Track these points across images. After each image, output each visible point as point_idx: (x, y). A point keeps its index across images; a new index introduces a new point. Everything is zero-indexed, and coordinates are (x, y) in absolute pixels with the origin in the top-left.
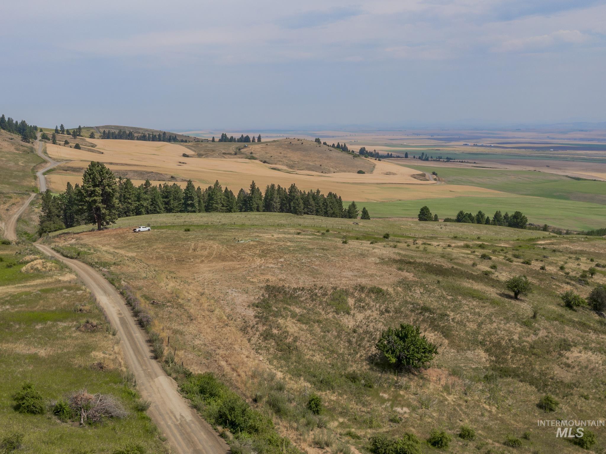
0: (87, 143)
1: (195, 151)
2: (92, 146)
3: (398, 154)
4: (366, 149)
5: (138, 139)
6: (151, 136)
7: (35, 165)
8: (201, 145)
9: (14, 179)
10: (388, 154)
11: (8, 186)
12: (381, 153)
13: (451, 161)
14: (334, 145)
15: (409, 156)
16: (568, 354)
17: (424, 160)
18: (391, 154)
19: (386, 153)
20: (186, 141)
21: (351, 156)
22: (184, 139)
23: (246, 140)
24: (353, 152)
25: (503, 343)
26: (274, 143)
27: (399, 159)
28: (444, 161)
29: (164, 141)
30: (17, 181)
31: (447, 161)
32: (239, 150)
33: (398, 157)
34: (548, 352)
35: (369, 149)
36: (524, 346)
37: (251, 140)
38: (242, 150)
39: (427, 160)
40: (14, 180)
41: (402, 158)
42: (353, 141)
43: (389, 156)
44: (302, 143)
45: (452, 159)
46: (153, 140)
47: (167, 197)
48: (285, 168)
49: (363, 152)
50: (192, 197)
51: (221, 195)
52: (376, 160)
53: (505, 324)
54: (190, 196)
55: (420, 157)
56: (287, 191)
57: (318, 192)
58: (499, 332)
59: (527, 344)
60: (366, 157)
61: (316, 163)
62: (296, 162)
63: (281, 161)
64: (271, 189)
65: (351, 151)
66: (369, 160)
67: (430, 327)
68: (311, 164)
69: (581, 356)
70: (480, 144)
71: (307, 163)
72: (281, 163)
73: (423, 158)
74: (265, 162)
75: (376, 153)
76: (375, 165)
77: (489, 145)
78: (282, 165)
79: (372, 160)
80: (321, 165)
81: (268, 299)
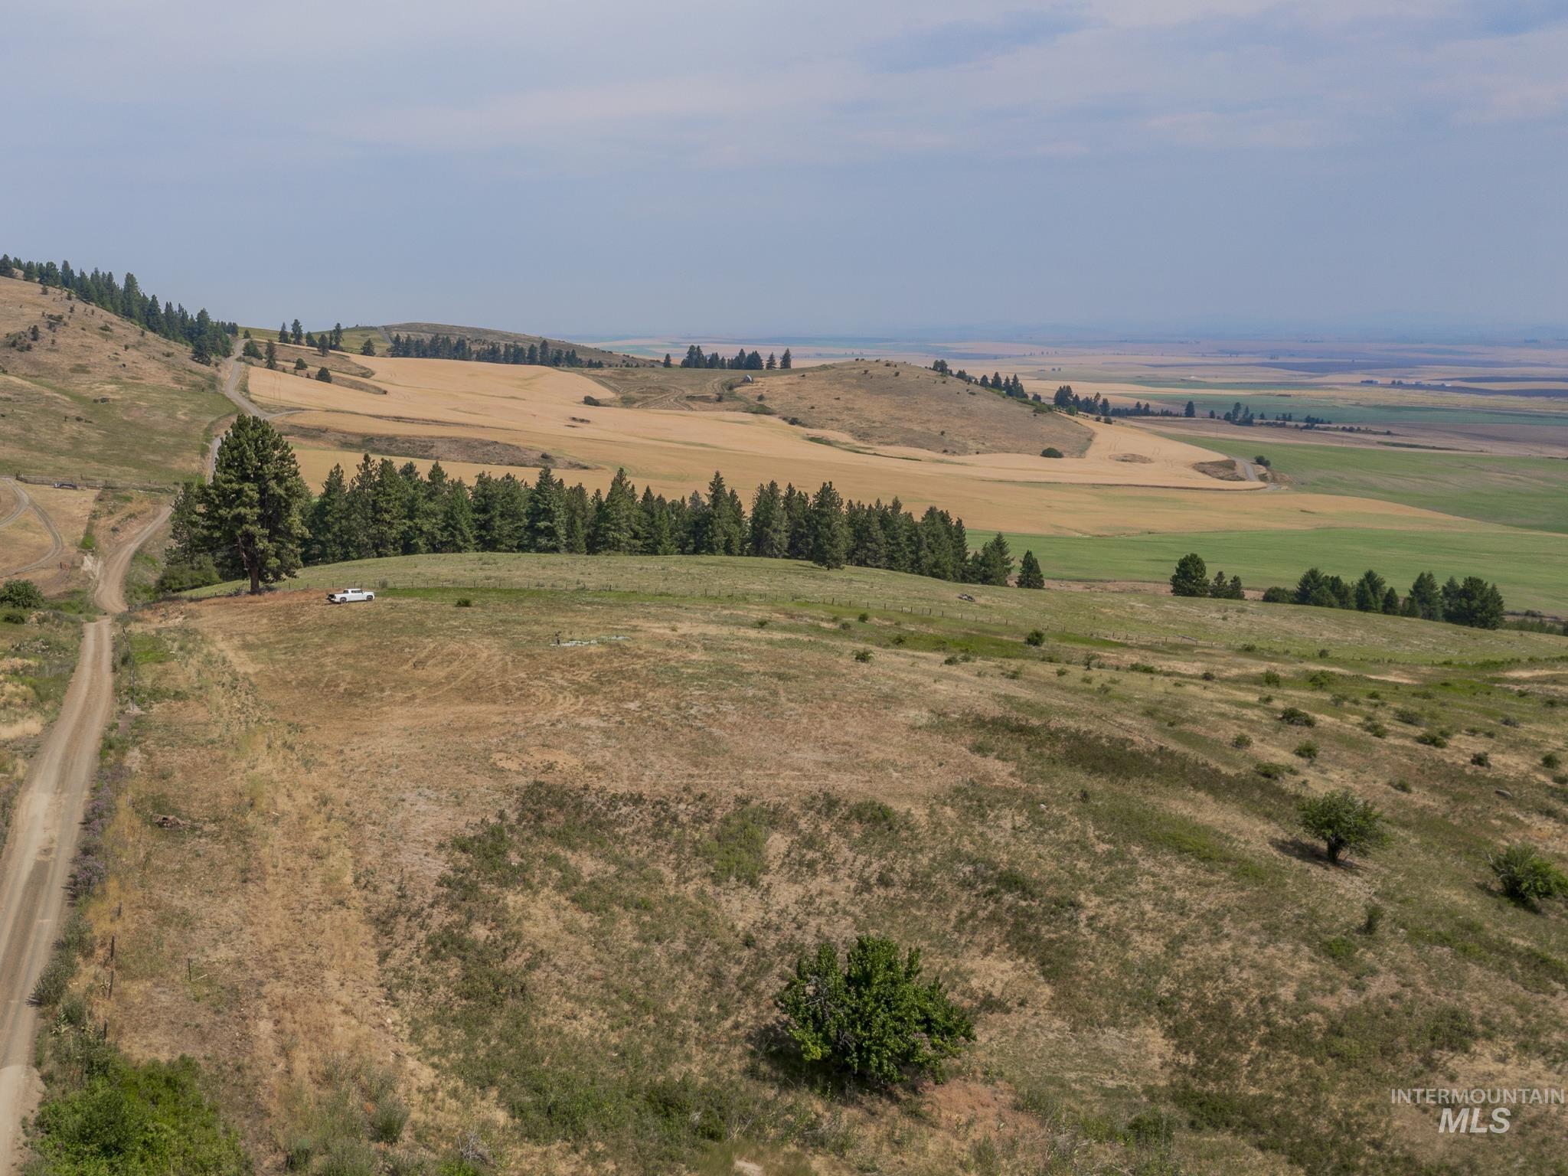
0: (353, 367)
1: (616, 391)
2: (364, 376)
3: (1166, 407)
4: (1074, 392)
5: (481, 357)
6: (512, 350)
7: (214, 419)
8: (634, 374)
9: (153, 452)
10: (1138, 404)
11: (133, 471)
12: (1114, 401)
13: (1317, 429)
14: (985, 378)
15: (1197, 411)
16: (1457, 1062)
17: (1240, 424)
18: (1148, 406)
19: (1130, 403)
20: (599, 365)
21: (1028, 410)
22: (595, 360)
23: (750, 362)
24: (1037, 398)
25: (1239, 1009)
26: (823, 373)
27: (1168, 418)
28: (1298, 426)
29: (541, 364)
30: (158, 458)
31: (1306, 428)
32: (731, 388)
33: (1166, 414)
34: (1387, 1052)
35: (1082, 390)
36: (1309, 1025)
37: (765, 363)
38: (736, 390)
39: (1248, 422)
41: (1177, 415)
42: (1048, 369)
43: (1140, 412)
44: (897, 374)
45: (1322, 423)
46: (515, 362)
47: (484, 510)
48: (845, 438)
49: (1064, 399)
50: (550, 509)
51: (628, 509)
52: (1098, 420)
53: (1262, 946)
54: (544, 509)
55: (1228, 414)
56: (811, 500)
57: (897, 505)
58: (1233, 971)
59: (1321, 1020)
60: (1071, 413)
61: (931, 426)
62: (877, 425)
63: (837, 420)
64: (767, 496)
65: (1031, 396)
66: (1080, 420)
67: (1007, 939)
68: (917, 428)
69: (1503, 1073)
70: (1413, 382)
71: (907, 425)
72: (835, 425)
73: (1239, 416)
74: (794, 422)
75: (1100, 402)
76: (1094, 434)
77: (1439, 383)
78: (839, 429)
79: (1087, 422)
80: (943, 433)
81: (511, 827)
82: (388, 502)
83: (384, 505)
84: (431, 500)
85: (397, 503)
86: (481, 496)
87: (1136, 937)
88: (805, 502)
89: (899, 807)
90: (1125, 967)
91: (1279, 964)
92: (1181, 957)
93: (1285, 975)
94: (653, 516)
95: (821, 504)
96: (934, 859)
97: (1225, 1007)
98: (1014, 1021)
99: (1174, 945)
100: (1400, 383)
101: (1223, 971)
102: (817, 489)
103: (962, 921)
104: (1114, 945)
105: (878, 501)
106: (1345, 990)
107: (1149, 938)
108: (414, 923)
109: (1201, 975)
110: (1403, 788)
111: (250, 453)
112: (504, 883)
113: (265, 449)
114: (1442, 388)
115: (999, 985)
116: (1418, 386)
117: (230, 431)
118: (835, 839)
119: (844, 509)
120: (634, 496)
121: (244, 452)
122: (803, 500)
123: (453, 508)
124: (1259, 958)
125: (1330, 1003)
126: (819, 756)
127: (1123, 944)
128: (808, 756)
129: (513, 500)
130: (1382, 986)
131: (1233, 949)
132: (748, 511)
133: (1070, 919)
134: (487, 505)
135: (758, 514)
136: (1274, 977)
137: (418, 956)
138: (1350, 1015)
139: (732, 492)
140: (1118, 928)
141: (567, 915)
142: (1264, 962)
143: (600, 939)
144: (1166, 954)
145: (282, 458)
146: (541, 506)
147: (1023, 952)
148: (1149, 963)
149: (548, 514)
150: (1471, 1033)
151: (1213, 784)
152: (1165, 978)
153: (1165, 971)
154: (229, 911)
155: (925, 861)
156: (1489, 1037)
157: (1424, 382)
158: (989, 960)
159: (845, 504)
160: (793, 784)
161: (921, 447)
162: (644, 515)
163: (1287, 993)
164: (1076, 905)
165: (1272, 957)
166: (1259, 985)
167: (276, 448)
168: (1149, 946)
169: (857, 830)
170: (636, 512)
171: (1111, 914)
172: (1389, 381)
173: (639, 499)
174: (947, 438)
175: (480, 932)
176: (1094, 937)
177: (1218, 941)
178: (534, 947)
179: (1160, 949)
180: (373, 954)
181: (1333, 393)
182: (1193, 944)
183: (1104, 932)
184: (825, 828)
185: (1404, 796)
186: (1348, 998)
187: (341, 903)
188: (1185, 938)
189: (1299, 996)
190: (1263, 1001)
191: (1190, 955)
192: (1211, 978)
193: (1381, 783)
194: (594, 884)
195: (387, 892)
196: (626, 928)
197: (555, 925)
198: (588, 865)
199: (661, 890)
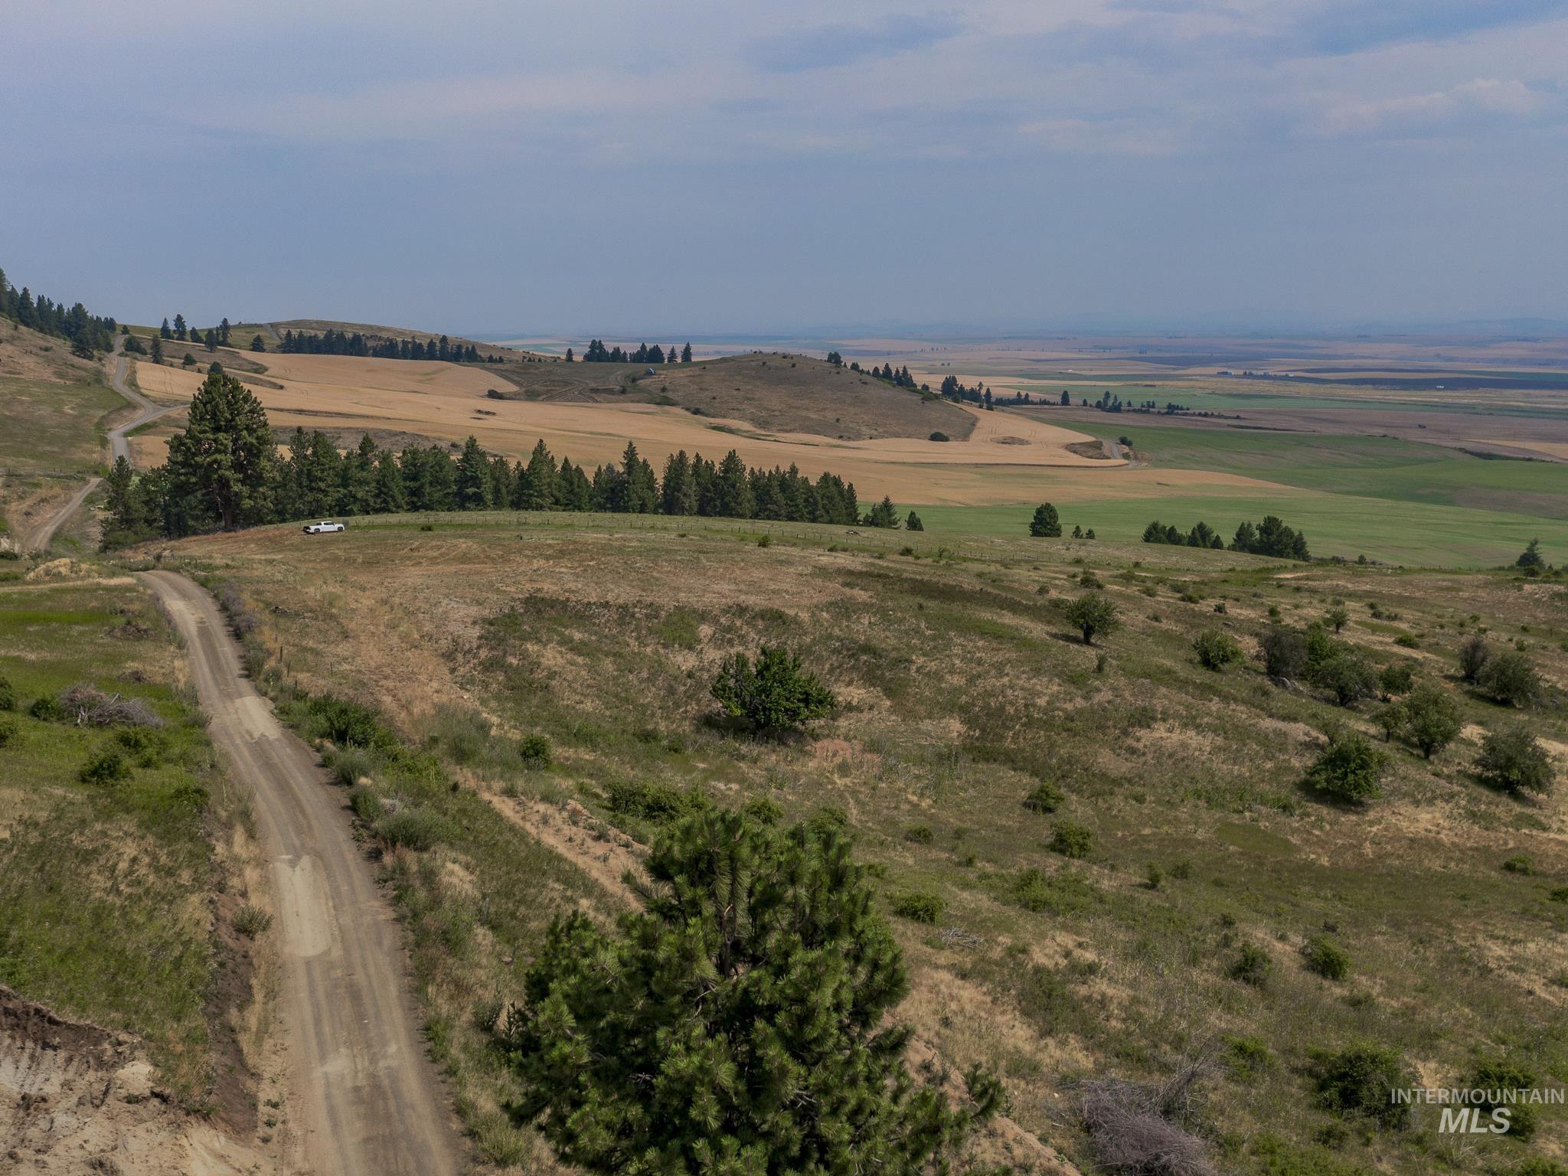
1: (516, 383)
4: (960, 383)
9: (49, 444)
11: (31, 461)
14: (876, 370)
16: (1142, 733)
19: (1012, 394)
21: (918, 398)
23: (653, 356)
24: (926, 388)
25: (1010, 710)
30: (56, 449)
34: (1100, 728)
40: (48, 448)
47: (415, 478)
48: (747, 428)
49: (950, 388)
50: (477, 477)
51: (550, 477)
52: (982, 408)
53: (1029, 679)
54: (471, 477)
55: (1099, 402)
56: (717, 467)
57: (793, 471)
58: (1009, 692)
60: (957, 401)
61: (827, 414)
62: (777, 413)
63: (738, 413)
64: (678, 464)
65: (919, 388)
66: (964, 407)
67: (862, 678)
71: (805, 413)
73: (1109, 404)
74: (696, 414)
75: (983, 392)
76: (978, 419)
78: (740, 421)
79: (971, 409)
80: (838, 420)
81: (521, 615)
82: (322, 471)
83: (319, 474)
84: (363, 468)
86: (412, 464)
87: (948, 677)
88: (712, 469)
89: (791, 612)
90: (939, 691)
91: (1038, 687)
92: (976, 686)
93: (1041, 693)
94: (572, 484)
95: (726, 471)
96: (815, 639)
97: (1001, 709)
98: (866, 716)
99: (972, 680)
101: (1002, 692)
102: (723, 457)
103: (831, 671)
104: (933, 681)
105: (778, 467)
106: (1079, 699)
107: (956, 677)
109: (988, 694)
110: (1157, 619)
111: (223, 406)
113: (236, 403)
115: (856, 699)
117: (202, 387)
118: (745, 627)
119: (747, 474)
120: (554, 466)
121: (217, 404)
122: (710, 467)
123: (384, 476)
124: (1026, 685)
125: (1069, 706)
126: (733, 587)
127: (939, 681)
128: (725, 587)
129: (442, 468)
130: (1104, 697)
131: (1010, 681)
132: (660, 479)
133: (905, 668)
134: (417, 473)
135: (669, 481)
136: (1034, 694)
139: (645, 460)
140: (936, 673)
141: (569, 657)
142: (1029, 687)
143: (591, 669)
144: (966, 684)
145: (252, 411)
146: (469, 474)
147: (874, 685)
148: (955, 689)
149: (475, 481)
151: (1014, 607)
152: (964, 696)
153: (965, 693)
155: (808, 640)
156: (1164, 720)
158: (850, 689)
159: (748, 471)
160: (715, 600)
161: (818, 433)
162: (564, 483)
163: (1041, 702)
164: (912, 662)
165: (1035, 684)
166: (1024, 698)
167: (246, 402)
168: (956, 681)
169: (760, 624)
170: (556, 480)
171: (932, 666)
173: (559, 467)
174: (842, 426)
176: (920, 677)
177: (1001, 677)
178: (550, 669)
179: (962, 682)
182: (984, 679)
183: (927, 675)
184: (738, 623)
185: (1155, 624)
188: (979, 676)
189: (1048, 703)
190: (1026, 706)
191: (982, 685)
192: (994, 696)
194: (582, 642)
195: (445, 644)
196: (608, 665)
197: (560, 661)
198: (577, 636)
199: (628, 649)
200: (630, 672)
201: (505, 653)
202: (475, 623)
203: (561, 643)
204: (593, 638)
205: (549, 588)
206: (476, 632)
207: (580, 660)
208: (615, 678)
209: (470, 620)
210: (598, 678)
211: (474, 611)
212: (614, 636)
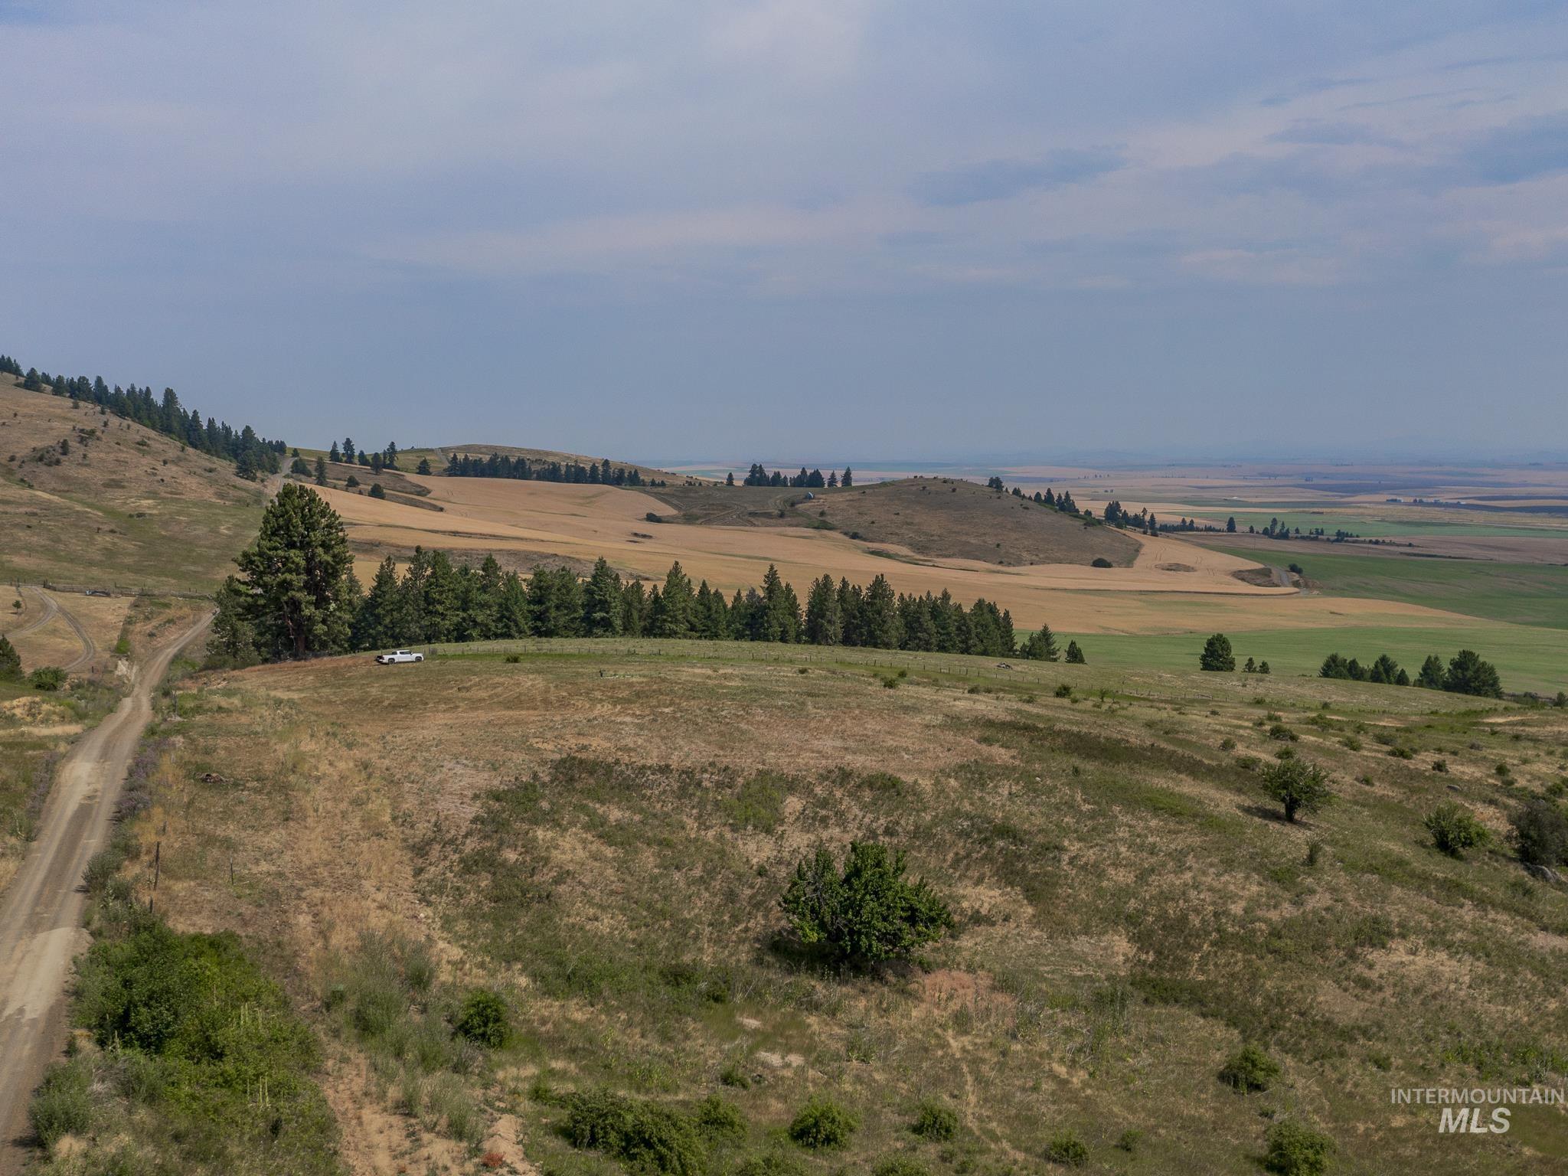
0: (407, 485)
1: (675, 507)
2: (419, 494)
3: (1210, 524)
4: (1125, 510)
6: (573, 470)
8: (697, 492)
9: (194, 563)
10: (1184, 520)
11: (173, 581)
13: (1347, 541)
14: (1038, 495)
15: (1238, 527)
16: (1375, 955)
17: (1277, 538)
18: (1192, 521)
19: (1177, 520)
20: (662, 485)
21: (1079, 523)
23: (811, 481)
24: (1088, 513)
25: (1195, 921)
26: (883, 490)
27: (1212, 533)
28: (1328, 540)
29: (603, 482)
30: (200, 569)
31: (1337, 541)
32: (793, 505)
33: (1209, 529)
34: (1318, 948)
36: (1254, 931)
37: (825, 481)
38: (798, 506)
39: (1284, 536)
40: (192, 568)
41: (1220, 531)
42: (1101, 490)
43: (1184, 528)
44: (954, 490)
45: (1351, 536)
46: (577, 480)
47: (539, 602)
48: (904, 551)
49: (1113, 515)
50: (606, 601)
51: (686, 601)
52: (1145, 533)
53: (1219, 875)
54: (600, 600)
55: (1266, 529)
56: (864, 592)
57: (946, 596)
58: (1193, 894)
59: (1264, 927)
60: (1119, 526)
61: (987, 539)
62: (936, 538)
63: (897, 534)
64: (823, 589)
65: (1082, 512)
66: (1127, 533)
67: (996, 873)
68: (973, 541)
69: (1413, 962)
70: (1432, 500)
71: (964, 538)
72: (895, 538)
73: (1276, 532)
74: (855, 536)
75: (1147, 518)
76: (1141, 545)
77: (1455, 501)
78: (898, 543)
79: (1135, 535)
80: (998, 545)
81: (544, 785)
82: (441, 593)
83: (437, 596)
84: (485, 592)
85: (450, 593)
86: (538, 587)
87: (1111, 871)
88: (859, 595)
89: (909, 779)
90: (1100, 892)
91: (1232, 887)
92: (1147, 885)
93: (1236, 895)
94: (709, 610)
95: (873, 597)
96: (937, 816)
97: (1183, 919)
98: (998, 931)
99: (1142, 877)
100: (1421, 501)
101: (1184, 893)
102: (871, 581)
103: (957, 861)
104: (1090, 876)
105: (929, 593)
106: (1286, 905)
107: (1122, 872)
108: (449, 849)
109: (1165, 897)
110: (1367, 782)
111: (296, 520)
112: (535, 822)
113: (311, 517)
114: (1458, 505)
115: (987, 906)
116: (1436, 504)
118: (847, 800)
119: (895, 600)
120: (690, 590)
121: (291, 518)
122: (857, 592)
123: (507, 599)
124: (1215, 884)
125: (1274, 915)
126: (839, 743)
127: (1099, 876)
128: (828, 743)
129: (569, 592)
130: (1319, 901)
131: (1194, 878)
132: (803, 604)
133: (1054, 858)
134: (542, 596)
135: (813, 607)
136: (1228, 897)
137: (451, 872)
138: (1289, 924)
139: (788, 585)
140: (1095, 865)
141: (594, 847)
142: (1220, 886)
143: (623, 866)
144: (1136, 882)
145: (329, 526)
146: (598, 597)
147: (1010, 884)
148: (1121, 890)
149: (604, 605)
150: (1389, 934)
151: (1194, 769)
152: (1133, 900)
153: (1135, 895)
154: (273, 839)
155: (929, 818)
156: (1404, 937)
157: (1442, 501)
158: (980, 889)
159: (897, 596)
160: (812, 762)
161: (978, 558)
162: (700, 607)
163: (1237, 909)
164: (1060, 849)
165: (1227, 883)
166: (1214, 903)
167: (323, 516)
168: (1123, 877)
169: (867, 795)
170: (692, 605)
171: (1091, 855)
172: (1411, 500)
173: (696, 592)
174: (1002, 551)
175: (511, 856)
176: (1074, 872)
177: (1182, 872)
178: (561, 868)
179: (1131, 878)
180: (409, 870)
181: (1361, 510)
182: (1160, 875)
183: (1084, 868)
184: (839, 794)
185: (1367, 788)
186: (1288, 910)
187: (379, 835)
188: (1153, 870)
189: (1246, 911)
190: (1216, 915)
191: (1156, 883)
192: (1173, 899)
193: (1348, 779)
194: (620, 826)
195: (423, 829)
196: (648, 859)
197: (581, 854)
198: (615, 814)
199: (682, 834)
200: (677, 868)
201: (501, 843)
202: (476, 797)
203: (587, 828)
204: (637, 818)
205: (599, 745)
206: (472, 810)
207: (609, 852)
208: (654, 879)
209: (469, 793)
210: (629, 879)
211: (483, 779)
212: (667, 815)
